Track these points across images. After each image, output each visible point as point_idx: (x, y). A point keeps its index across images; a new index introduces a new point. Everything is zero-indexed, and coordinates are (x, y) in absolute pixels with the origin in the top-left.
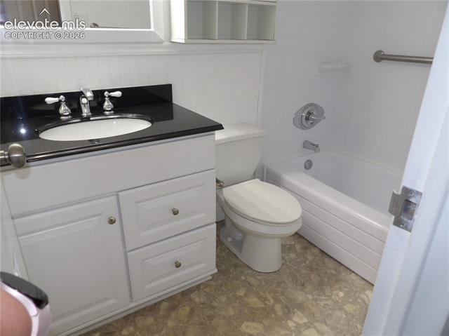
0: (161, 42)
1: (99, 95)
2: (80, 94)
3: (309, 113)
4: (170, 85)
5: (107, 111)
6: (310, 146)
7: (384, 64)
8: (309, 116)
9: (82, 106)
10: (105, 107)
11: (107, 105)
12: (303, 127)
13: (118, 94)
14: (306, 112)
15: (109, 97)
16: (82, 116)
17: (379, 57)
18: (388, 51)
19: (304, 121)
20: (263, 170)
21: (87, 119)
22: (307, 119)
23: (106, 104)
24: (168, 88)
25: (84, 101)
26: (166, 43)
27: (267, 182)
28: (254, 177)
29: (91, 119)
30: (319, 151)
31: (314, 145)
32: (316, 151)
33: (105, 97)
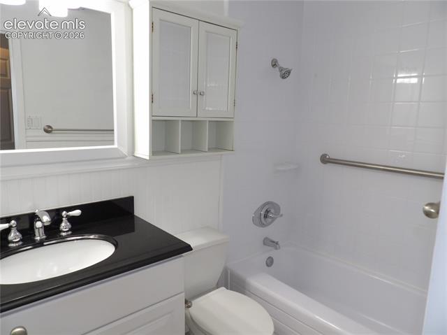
0: (124, 157)
1: (56, 215)
2: (33, 217)
3: (267, 211)
4: (133, 197)
5: (64, 232)
6: (270, 243)
7: (329, 166)
8: (267, 214)
9: (36, 231)
10: (61, 227)
11: (65, 226)
12: (263, 225)
13: (77, 212)
14: (264, 210)
15: (67, 216)
16: (34, 241)
17: (325, 160)
18: (332, 155)
19: (262, 217)
20: (227, 272)
21: (41, 244)
22: (266, 216)
23: (63, 224)
24: (130, 201)
25: (38, 224)
27: (231, 290)
28: (218, 286)
29: (45, 244)
30: (279, 247)
31: (274, 242)
32: (276, 249)
33: (63, 217)
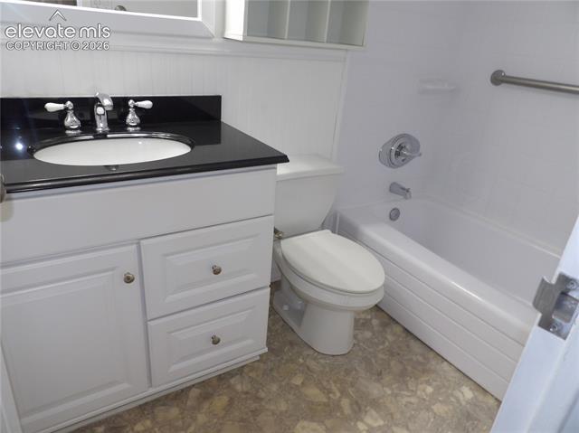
0: (209, 37)
1: (121, 104)
2: (95, 102)
3: (401, 147)
4: (220, 97)
5: (131, 126)
6: (399, 190)
7: (503, 88)
8: (400, 151)
9: (97, 118)
10: (128, 121)
11: (132, 118)
12: (392, 165)
13: (147, 104)
14: (397, 145)
15: (135, 107)
16: (96, 132)
17: (498, 79)
18: (510, 71)
19: (393, 154)
20: (336, 218)
21: (103, 136)
22: (398, 154)
23: (130, 116)
24: (215, 102)
25: (100, 110)
26: (217, 40)
27: (339, 234)
28: (323, 227)
29: (109, 136)
30: (410, 197)
31: (403, 189)
32: (406, 198)
33: (130, 107)
